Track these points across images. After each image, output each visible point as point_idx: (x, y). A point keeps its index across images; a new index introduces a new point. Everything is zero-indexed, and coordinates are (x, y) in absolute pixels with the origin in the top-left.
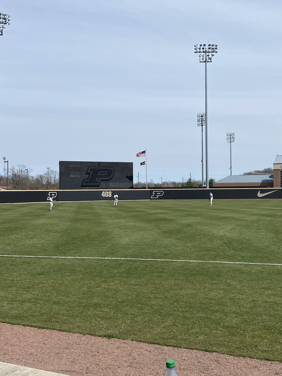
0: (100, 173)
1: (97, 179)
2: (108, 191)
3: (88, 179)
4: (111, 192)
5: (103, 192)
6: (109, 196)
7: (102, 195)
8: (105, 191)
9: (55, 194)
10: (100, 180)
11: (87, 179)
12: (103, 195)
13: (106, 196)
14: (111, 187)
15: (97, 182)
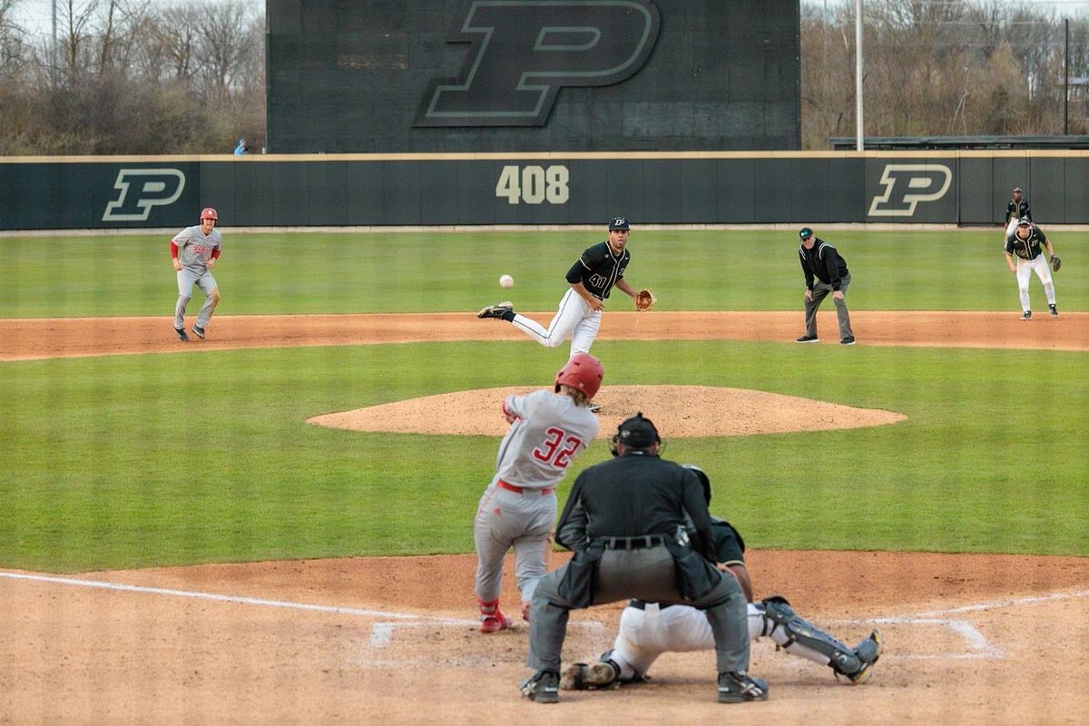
0: (550, 39)
1: (529, 81)
2: (546, 164)
3: (462, 81)
4: (563, 172)
5: (510, 172)
6: (554, 199)
7: (500, 191)
8: (522, 164)
9: (171, 183)
10: (545, 89)
11: (453, 81)
12: (509, 187)
13: (529, 199)
14: (627, 134)
15: (529, 100)
